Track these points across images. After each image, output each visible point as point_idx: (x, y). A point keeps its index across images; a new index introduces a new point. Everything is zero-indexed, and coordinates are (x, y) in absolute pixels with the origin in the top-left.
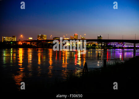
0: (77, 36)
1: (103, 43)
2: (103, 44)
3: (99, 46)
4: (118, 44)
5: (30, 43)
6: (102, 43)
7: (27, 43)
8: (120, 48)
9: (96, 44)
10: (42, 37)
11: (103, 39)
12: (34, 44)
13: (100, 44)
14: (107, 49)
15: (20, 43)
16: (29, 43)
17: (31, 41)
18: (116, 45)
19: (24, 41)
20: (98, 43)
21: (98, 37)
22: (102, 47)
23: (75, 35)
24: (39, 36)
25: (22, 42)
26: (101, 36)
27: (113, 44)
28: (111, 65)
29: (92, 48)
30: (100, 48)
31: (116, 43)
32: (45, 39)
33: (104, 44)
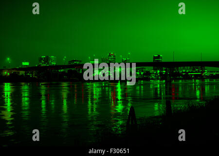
0: (114, 56)
1: (164, 68)
2: (164, 72)
3: (156, 74)
4: (194, 69)
5: (26, 73)
6: (162, 70)
7: (19, 73)
8: (196, 77)
9: (152, 71)
10: (47, 60)
11: (163, 61)
12: (32, 73)
13: (158, 71)
14: (173, 79)
15: (6, 73)
16: (22, 73)
17: (26, 69)
18: (189, 72)
19: (13, 69)
20: (154, 69)
21: (155, 58)
22: (163, 77)
23: (110, 56)
24: (41, 59)
25: (9, 70)
26: (159, 56)
27: (182, 70)
28: (181, 110)
29: (143, 79)
30: (158, 79)
31: (189, 67)
32: (54, 63)
33: (165, 70)
